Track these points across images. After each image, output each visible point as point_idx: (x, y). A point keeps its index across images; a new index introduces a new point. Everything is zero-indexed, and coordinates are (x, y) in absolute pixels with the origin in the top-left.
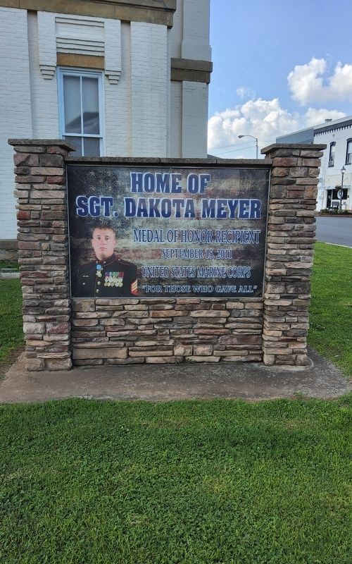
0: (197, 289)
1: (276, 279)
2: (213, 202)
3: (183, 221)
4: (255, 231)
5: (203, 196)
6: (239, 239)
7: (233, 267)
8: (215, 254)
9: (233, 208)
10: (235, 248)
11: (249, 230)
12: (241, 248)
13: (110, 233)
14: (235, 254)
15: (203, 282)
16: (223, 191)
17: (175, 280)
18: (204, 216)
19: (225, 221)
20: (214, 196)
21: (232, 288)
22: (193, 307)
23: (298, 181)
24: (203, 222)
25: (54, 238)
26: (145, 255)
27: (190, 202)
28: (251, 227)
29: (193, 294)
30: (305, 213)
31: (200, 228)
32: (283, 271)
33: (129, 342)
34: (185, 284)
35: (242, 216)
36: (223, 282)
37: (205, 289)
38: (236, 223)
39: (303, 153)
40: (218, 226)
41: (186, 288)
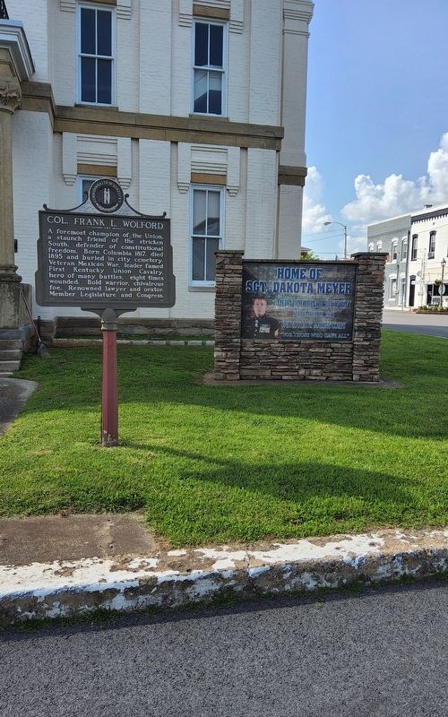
0: (313, 335)
1: (361, 329)
2: (324, 285)
3: (306, 295)
4: (348, 301)
5: (318, 281)
6: (339, 306)
7: (335, 323)
8: (325, 314)
9: (335, 288)
10: (336, 311)
11: (345, 301)
12: (340, 311)
13: (264, 302)
14: (336, 315)
15: (316, 331)
16: (330, 278)
17: (300, 329)
18: (318, 292)
19: (331, 296)
20: (325, 281)
21: (334, 335)
22: (310, 346)
23: (373, 273)
24: (318, 295)
25: (235, 304)
26: (283, 314)
27: (311, 285)
28: (346, 299)
29: (310, 338)
30: (377, 291)
31: (316, 299)
32: (365, 324)
33: (272, 366)
34: (306, 332)
35: (340, 292)
36: (329, 331)
37: (318, 335)
38: (337, 297)
39: (376, 257)
40: (326, 298)
41: (306, 335)
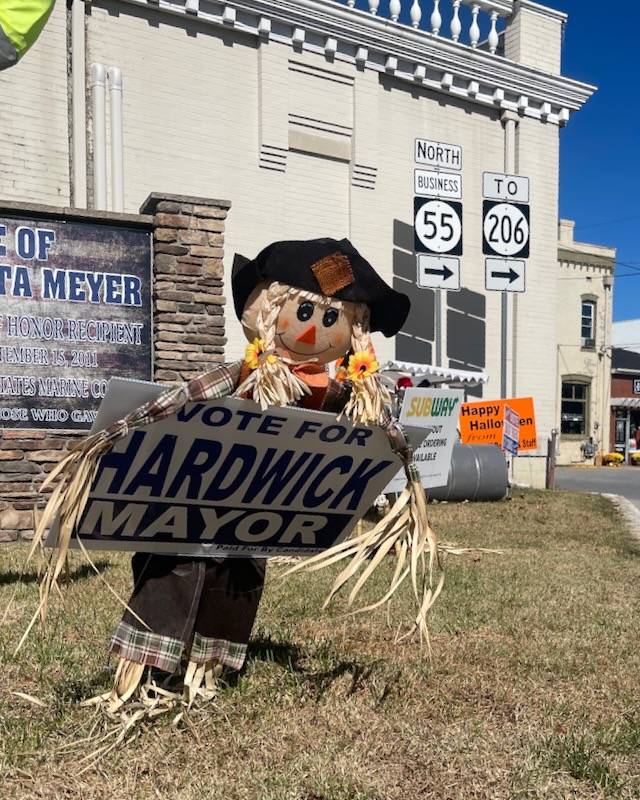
0: (39, 414)
2: (61, 275)
4: (134, 325)
5: (45, 264)
6: (108, 336)
8: (70, 358)
9: (95, 287)
10: (102, 350)
12: (113, 350)
14: (103, 360)
15: (49, 403)
16: (78, 259)
18: (47, 295)
19: (83, 307)
20: (63, 266)
22: (33, 444)
23: (194, 250)
24: (46, 305)
27: (24, 274)
28: (126, 319)
29: (33, 423)
30: (206, 297)
31: (42, 315)
34: (18, 406)
35: (110, 298)
36: (85, 404)
37: (54, 416)
38: (102, 311)
39: (197, 209)
40: (72, 313)
41: (18, 413)
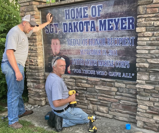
0: (98, 73)
2: (105, 21)
3: (90, 34)
4: (131, 38)
5: (100, 18)
6: (121, 43)
7: (119, 61)
9: (117, 24)
10: (119, 49)
11: (127, 37)
12: (123, 49)
15: (101, 69)
16: (110, 14)
17: (87, 67)
18: (100, 30)
19: (113, 32)
20: (106, 17)
21: (118, 74)
24: (100, 33)
26: (72, 52)
28: (128, 35)
29: (96, 76)
34: (92, 70)
35: (122, 28)
36: (113, 69)
38: (119, 33)
41: (93, 72)
